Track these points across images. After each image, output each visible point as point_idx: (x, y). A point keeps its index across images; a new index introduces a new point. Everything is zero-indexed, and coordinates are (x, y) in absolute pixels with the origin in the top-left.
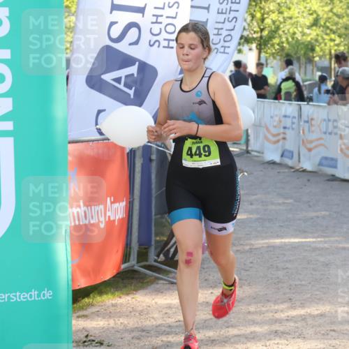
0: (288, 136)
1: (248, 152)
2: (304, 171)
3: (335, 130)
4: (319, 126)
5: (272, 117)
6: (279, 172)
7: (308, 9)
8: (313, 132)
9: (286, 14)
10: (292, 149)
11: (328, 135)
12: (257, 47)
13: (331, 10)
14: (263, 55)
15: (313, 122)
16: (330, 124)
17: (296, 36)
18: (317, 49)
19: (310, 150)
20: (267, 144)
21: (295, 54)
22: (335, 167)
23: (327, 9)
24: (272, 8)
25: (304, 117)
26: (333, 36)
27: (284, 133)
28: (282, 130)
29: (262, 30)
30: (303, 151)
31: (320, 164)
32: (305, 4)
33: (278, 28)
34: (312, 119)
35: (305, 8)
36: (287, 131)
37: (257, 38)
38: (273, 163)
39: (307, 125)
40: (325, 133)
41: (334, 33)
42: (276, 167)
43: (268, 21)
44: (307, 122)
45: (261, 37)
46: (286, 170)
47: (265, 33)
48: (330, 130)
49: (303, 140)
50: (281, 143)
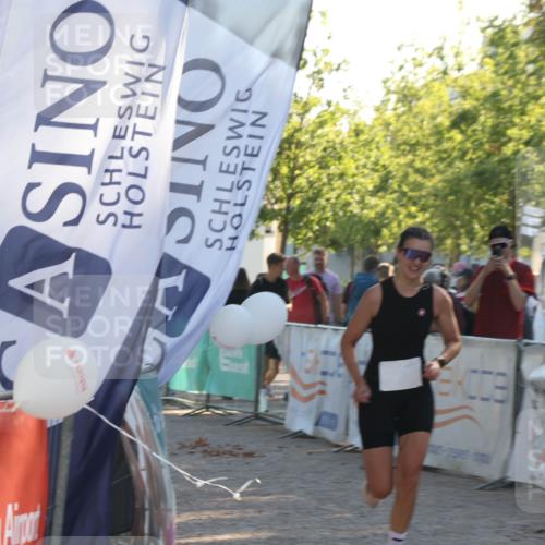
0: (328, 389)
1: (257, 416)
2: (355, 450)
5: (303, 354)
6: (309, 454)
9: (333, 170)
10: (335, 412)
12: (279, 227)
14: (290, 241)
21: (346, 240)
23: (403, 160)
24: (309, 158)
27: (323, 383)
28: (319, 378)
29: (290, 197)
32: (367, 152)
33: (318, 195)
35: (368, 157)
36: (328, 379)
37: (281, 210)
38: (301, 435)
41: (415, 204)
42: (305, 442)
43: (301, 182)
45: (288, 209)
46: (324, 450)
47: (296, 202)
50: (314, 402)
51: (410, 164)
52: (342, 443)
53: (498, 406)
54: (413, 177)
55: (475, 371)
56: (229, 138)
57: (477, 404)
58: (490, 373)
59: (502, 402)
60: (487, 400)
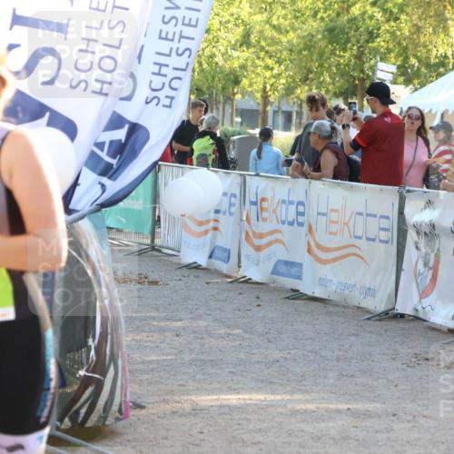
0: (221, 226)
1: (153, 248)
2: (248, 281)
3: (301, 219)
4: (274, 211)
6: (207, 283)
7: (235, 16)
8: (264, 220)
10: (228, 247)
11: (286, 226)
13: (268, 22)
15: (265, 205)
16: (292, 209)
17: (216, 60)
18: (245, 82)
19: (258, 249)
20: (185, 236)
22: (299, 277)
25: (251, 196)
26: (270, 62)
27: (216, 221)
28: (213, 216)
30: (247, 250)
31: (275, 272)
34: (263, 200)
36: (221, 217)
38: (195, 267)
39: (254, 208)
40: (283, 223)
44: (254, 203)
46: (219, 280)
48: (290, 219)
49: (247, 233)
50: (210, 235)
52: (235, 275)
53: (383, 245)
55: (361, 214)
57: (363, 243)
58: (375, 216)
59: (387, 242)
60: (373, 240)
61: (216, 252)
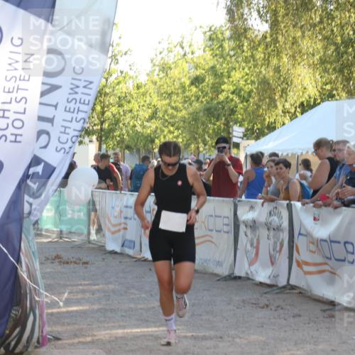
0: (129, 227)
1: (89, 242)
2: (146, 260)
5: (113, 208)
6: (120, 262)
10: (134, 240)
12: (97, 139)
21: (135, 146)
24: (111, 101)
25: (146, 208)
27: (125, 224)
28: (123, 220)
29: (102, 123)
33: (117, 122)
34: (154, 210)
35: (145, 101)
36: (128, 221)
37: (97, 130)
39: (149, 215)
42: (117, 256)
43: (108, 114)
44: (149, 212)
45: (102, 129)
46: (128, 260)
51: (169, 104)
52: (138, 257)
53: (226, 234)
54: (170, 111)
56: (70, 94)
57: (213, 234)
58: (220, 217)
59: (228, 232)
60: (220, 231)
61: (126, 243)
